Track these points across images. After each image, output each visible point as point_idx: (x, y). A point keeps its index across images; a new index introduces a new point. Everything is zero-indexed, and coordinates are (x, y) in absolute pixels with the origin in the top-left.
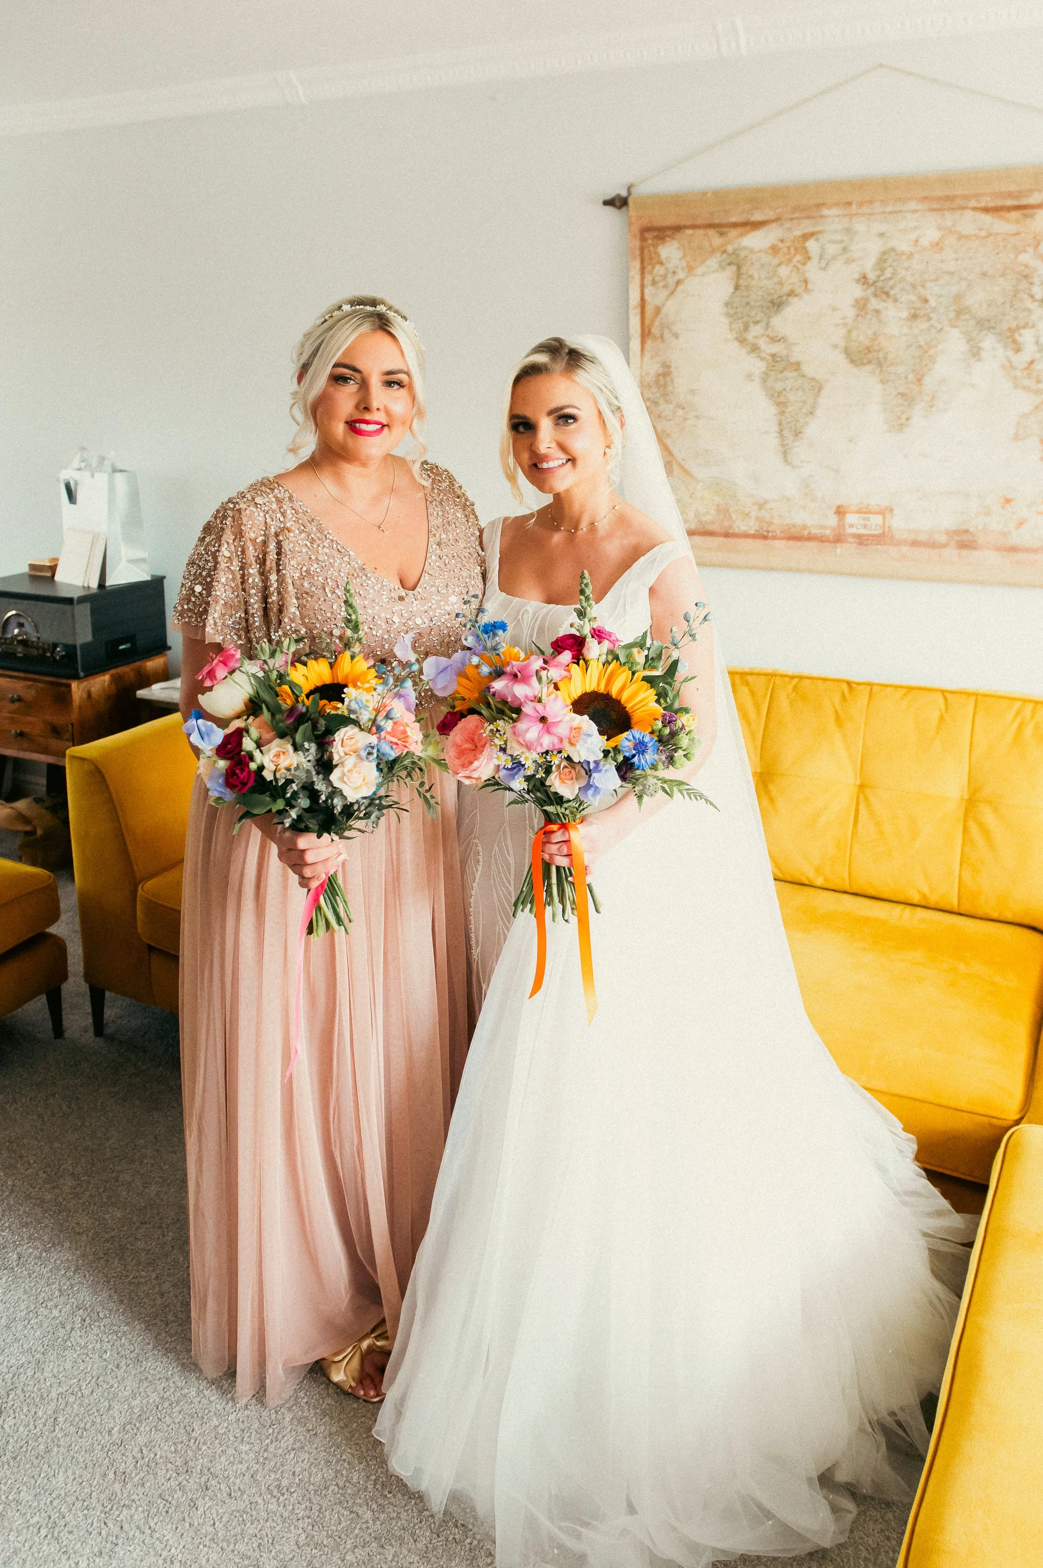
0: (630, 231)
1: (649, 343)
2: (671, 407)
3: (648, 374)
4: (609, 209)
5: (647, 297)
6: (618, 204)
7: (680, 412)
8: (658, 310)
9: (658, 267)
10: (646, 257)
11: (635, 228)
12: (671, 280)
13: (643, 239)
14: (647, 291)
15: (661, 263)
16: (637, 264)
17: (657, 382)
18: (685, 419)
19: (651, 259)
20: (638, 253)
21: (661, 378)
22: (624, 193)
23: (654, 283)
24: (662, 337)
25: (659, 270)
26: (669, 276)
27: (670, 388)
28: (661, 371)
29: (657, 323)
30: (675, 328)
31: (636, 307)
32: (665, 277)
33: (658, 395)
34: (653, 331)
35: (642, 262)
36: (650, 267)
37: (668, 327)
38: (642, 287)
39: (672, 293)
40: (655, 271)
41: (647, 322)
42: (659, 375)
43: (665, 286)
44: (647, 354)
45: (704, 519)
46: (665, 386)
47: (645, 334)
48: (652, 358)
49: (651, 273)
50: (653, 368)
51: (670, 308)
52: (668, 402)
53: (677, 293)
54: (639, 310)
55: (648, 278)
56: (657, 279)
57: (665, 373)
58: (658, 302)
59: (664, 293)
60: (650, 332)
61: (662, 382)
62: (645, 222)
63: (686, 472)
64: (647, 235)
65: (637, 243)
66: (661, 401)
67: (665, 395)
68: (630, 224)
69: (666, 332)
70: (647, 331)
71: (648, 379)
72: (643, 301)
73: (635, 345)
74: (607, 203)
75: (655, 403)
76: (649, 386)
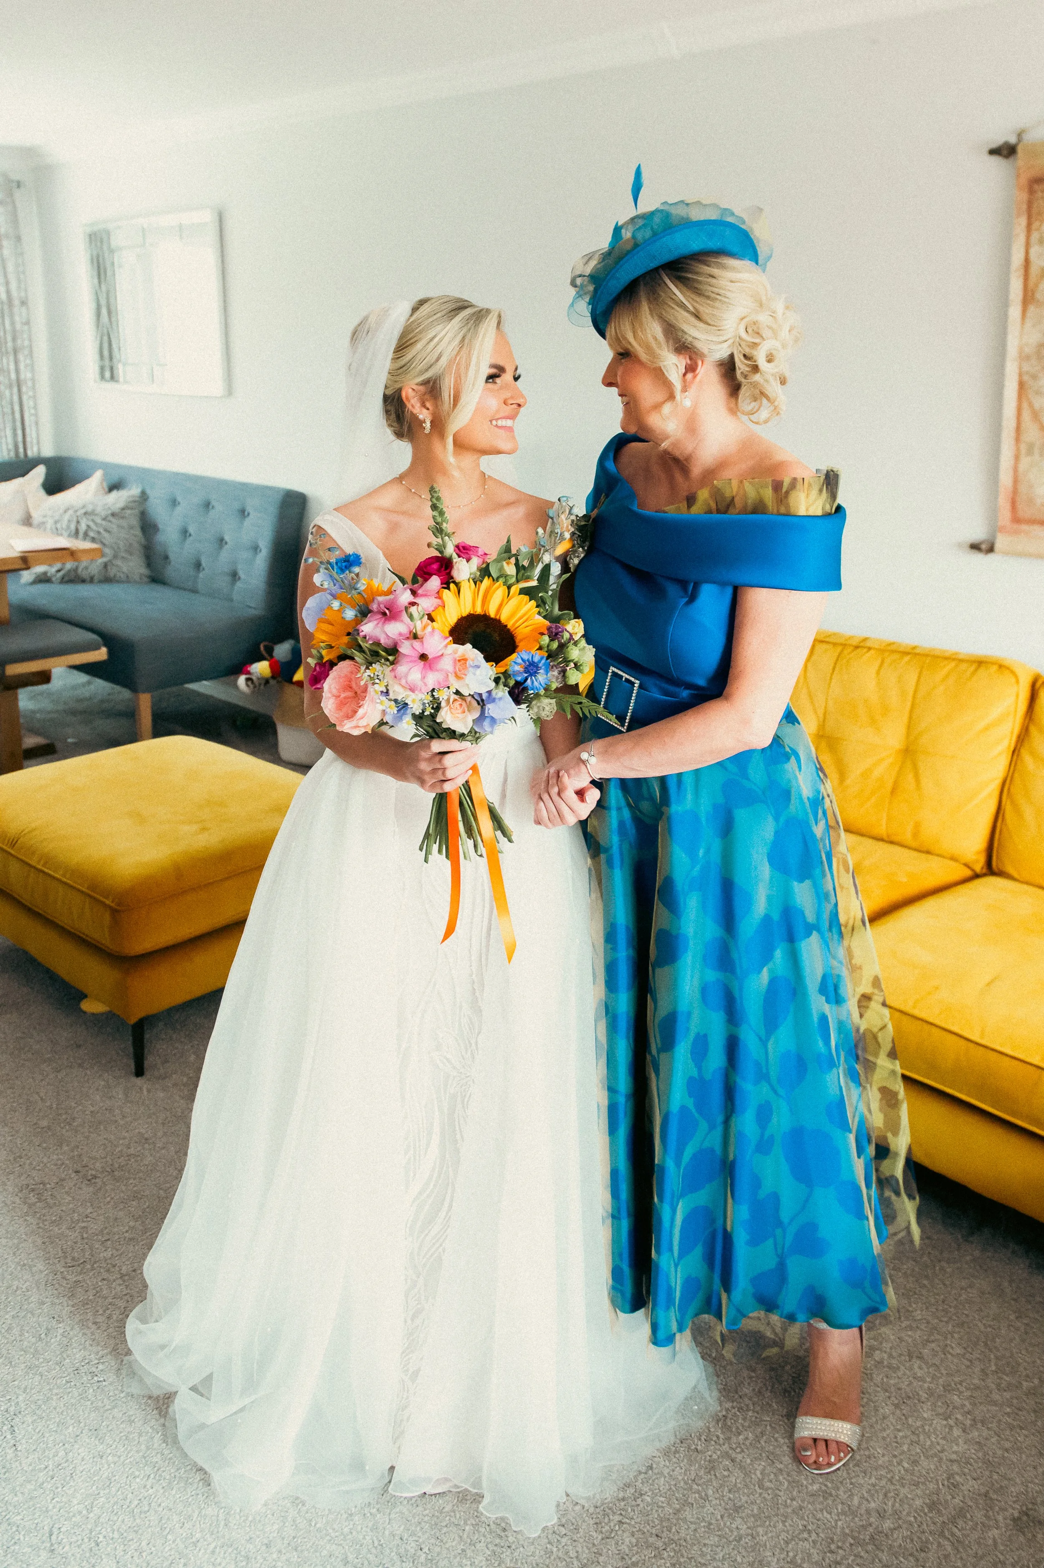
0: (1016, 183)
1: (1032, 308)
3: (1027, 344)
4: (993, 159)
5: (1032, 257)
6: (1005, 152)
8: (1043, 272)
10: (1034, 211)
11: (1023, 180)
13: (1031, 191)
14: (1034, 251)
16: (1023, 221)
17: (1038, 352)
19: (1040, 214)
20: (1024, 207)
21: (1042, 349)
22: (1013, 141)
23: (1041, 242)
28: (1042, 340)
31: (1018, 269)
33: (1037, 368)
34: (1037, 297)
35: (1029, 218)
36: (1036, 225)
38: (1028, 246)
40: (1042, 228)
41: (1031, 285)
42: (1041, 345)
44: (1028, 324)
47: (1028, 299)
48: (1034, 326)
49: (1038, 229)
50: (1035, 338)
54: (1022, 271)
55: (1035, 237)
58: (1042, 263)
60: (1033, 297)
61: (1043, 353)
62: (1035, 172)
64: (1036, 187)
65: (1025, 196)
66: (1041, 374)
68: (1018, 176)
70: (1030, 294)
71: (1027, 350)
72: (1027, 262)
73: (1015, 312)
74: (993, 152)
75: (1034, 377)
76: (1028, 358)
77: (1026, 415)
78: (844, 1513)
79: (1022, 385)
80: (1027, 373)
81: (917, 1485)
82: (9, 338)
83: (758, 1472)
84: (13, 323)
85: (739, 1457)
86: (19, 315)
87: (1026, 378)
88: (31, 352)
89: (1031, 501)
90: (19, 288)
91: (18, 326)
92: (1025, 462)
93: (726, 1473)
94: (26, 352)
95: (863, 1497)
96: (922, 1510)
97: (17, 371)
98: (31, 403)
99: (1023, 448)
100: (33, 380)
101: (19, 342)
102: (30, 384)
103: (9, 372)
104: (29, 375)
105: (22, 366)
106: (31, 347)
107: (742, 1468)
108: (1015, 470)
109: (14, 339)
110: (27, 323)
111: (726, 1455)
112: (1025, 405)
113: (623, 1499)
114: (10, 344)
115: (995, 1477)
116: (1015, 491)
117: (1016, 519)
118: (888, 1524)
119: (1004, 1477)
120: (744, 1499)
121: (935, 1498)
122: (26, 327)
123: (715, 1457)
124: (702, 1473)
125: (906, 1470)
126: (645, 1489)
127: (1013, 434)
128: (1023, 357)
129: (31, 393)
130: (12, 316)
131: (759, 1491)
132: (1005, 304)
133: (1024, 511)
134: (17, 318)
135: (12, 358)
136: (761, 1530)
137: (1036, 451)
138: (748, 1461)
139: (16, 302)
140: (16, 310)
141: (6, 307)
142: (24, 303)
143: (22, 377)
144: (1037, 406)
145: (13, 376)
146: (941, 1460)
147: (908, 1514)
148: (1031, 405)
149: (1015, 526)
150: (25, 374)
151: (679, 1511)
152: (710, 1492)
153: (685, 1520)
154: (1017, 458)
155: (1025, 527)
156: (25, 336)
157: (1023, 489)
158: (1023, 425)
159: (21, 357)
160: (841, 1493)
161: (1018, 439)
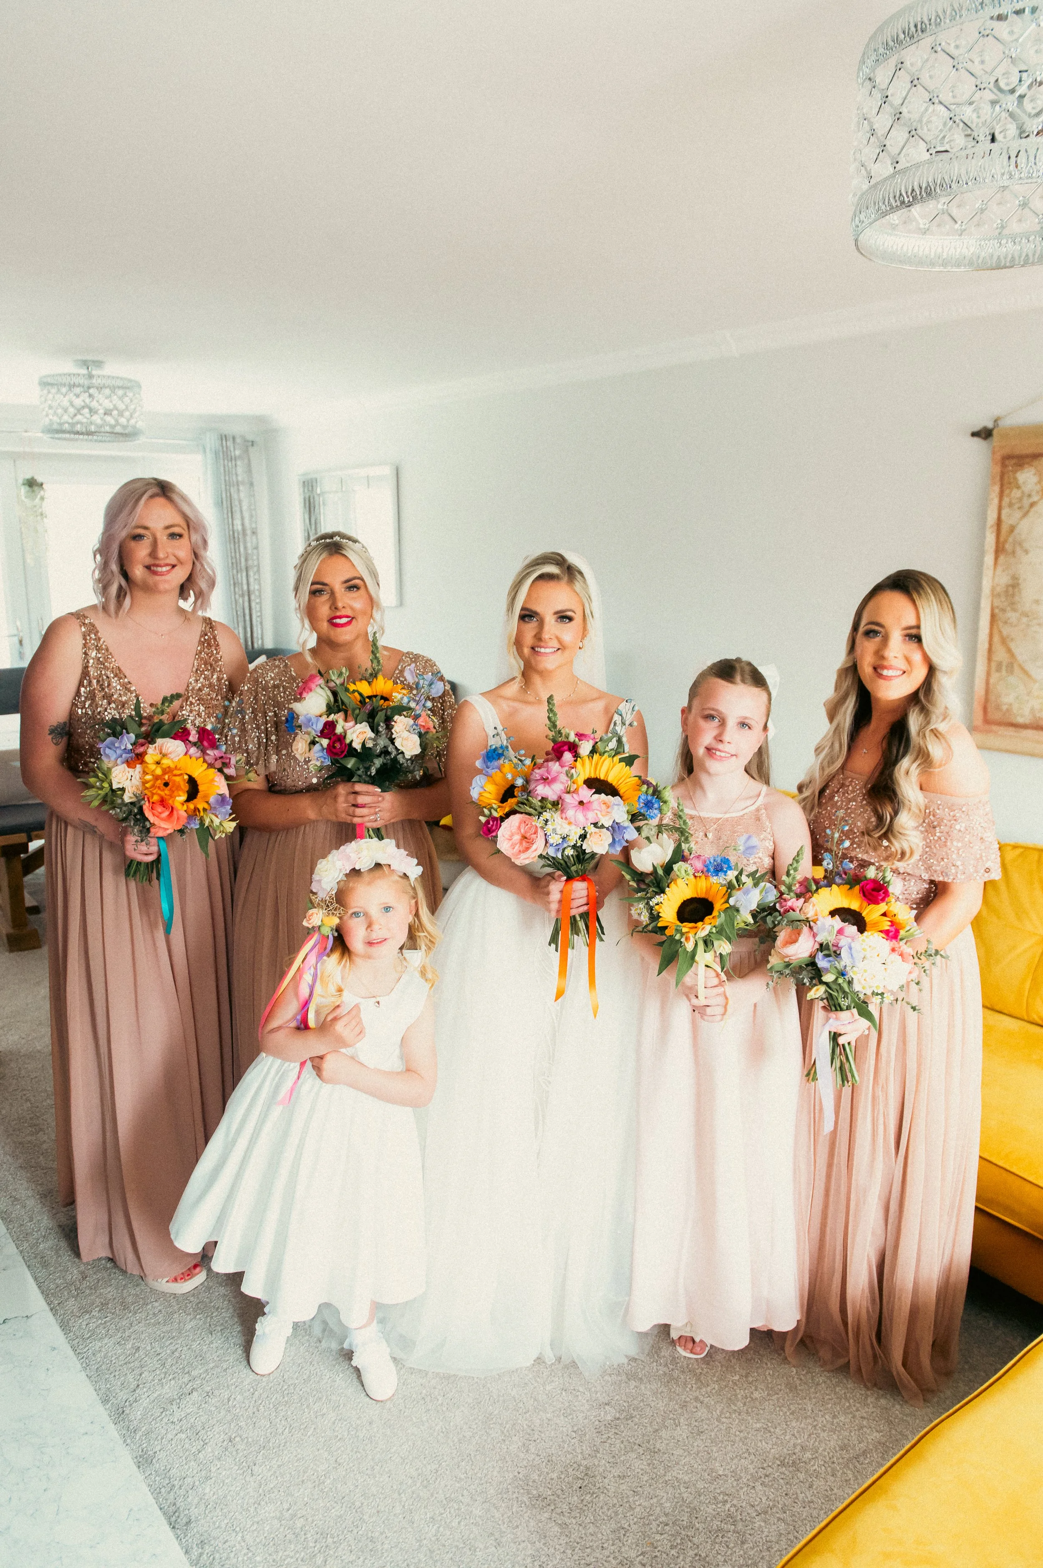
0: (993, 459)
1: (1002, 558)
2: (1017, 615)
3: (998, 585)
4: (976, 439)
5: (1003, 517)
6: (984, 435)
7: (1025, 620)
8: (1012, 529)
9: (1015, 490)
10: (1005, 480)
11: (998, 457)
12: (1026, 502)
13: (1004, 465)
14: (1005, 512)
15: (1018, 487)
16: (997, 488)
17: (1007, 591)
18: (1028, 625)
19: (1010, 483)
20: (998, 478)
21: (1010, 589)
22: (990, 425)
23: (1011, 505)
24: (1014, 552)
25: (1016, 493)
26: (1025, 498)
27: (1017, 598)
28: (1010, 582)
29: (1011, 540)
30: (1026, 545)
31: (992, 526)
32: (1020, 499)
33: (1006, 604)
34: (1007, 546)
35: (1002, 486)
36: (1007, 492)
37: (1020, 544)
38: (1000, 507)
39: (1026, 514)
40: (1013, 494)
41: (1002, 539)
42: (1010, 585)
43: (1019, 508)
44: (999, 569)
45: (1038, 715)
46: (1013, 595)
47: (999, 550)
48: (1003, 571)
49: (1009, 495)
50: (1004, 580)
51: (1024, 526)
52: (1015, 610)
53: (1031, 514)
54: (995, 528)
55: (1006, 500)
56: (1013, 501)
57: (1014, 587)
58: (1012, 522)
59: (1018, 514)
60: (1003, 547)
61: (1011, 592)
62: (1006, 451)
63: (1026, 673)
64: (1007, 462)
65: (998, 469)
66: (1009, 608)
67: (1013, 604)
68: (994, 453)
69: (1018, 549)
70: (1001, 545)
71: (998, 589)
72: (999, 522)
73: (989, 559)
74: (974, 434)
75: (1003, 610)
76: (999, 595)
77: (996, 639)
78: (776, 1444)
79: (993, 616)
80: (997, 607)
81: (834, 1431)
82: (243, 560)
83: (718, 1412)
84: (245, 548)
85: (706, 1400)
86: (250, 541)
87: (997, 611)
88: (258, 571)
89: (998, 708)
90: (251, 524)
91: (250, 551)
92: (995, 677)
93: (695, 1410)
94: (255, 569)
95: (793, 1435)
96: (835, 1448)
97: (248, 584)
98: (258, 606)
99: (994, 665)
100: (260, 591)
101: (250, 562)
102: (257, 593)
103: (242, 584)
104: (257, 587)
105: (251, 580)
106: (258, 566)
107: (708, 1407)
108: (987, 683)
109: (246, 560)
110: (256, 548)
111: (696, 1399)
112: (995, 631)
113: (618, 1419)
114: (243, 564)
115: (893, 1432)
116: (987, 700)
117: (987, 721)
118: (808, 1455)
119: (901, 1433)
120: (706, 1427)
121: (846, 1441)
122: (255, 551)
123: (688, 1399)
124: (676, 1407)
125: (827, 1421)
126: (635, 1413)
127: (986, 653)
128: (994, 594)
129: (258, 601)
130: (245, 543)
131: (717, 1423)
132: (982, 553)
133: (994, 715)
134: (249, 545)
135: (244, 574)
136: (715, 1449)
137: (1004, 668)
138: (713, 1403)
139: (249, 532)
140: (248, 538)
141: (241, 537)
142: (254, 533)
143: (252, 588)
144: (1005, 633)
145: (245, 587)
146: (854, 1417)
147: (824, 1450)
148: (1000, 632)
149: (987, 727)
150: (254, 586)
151: (657, 1430)
152: (682, 1420)
153: (660, 1437)
154: (988, 674)
155: (994, 728)
156: (255, 557)
157: (992, 698)
158: (993, 649)
159: (251, 573)
160: (777, 1430)
161: (989, 659)
